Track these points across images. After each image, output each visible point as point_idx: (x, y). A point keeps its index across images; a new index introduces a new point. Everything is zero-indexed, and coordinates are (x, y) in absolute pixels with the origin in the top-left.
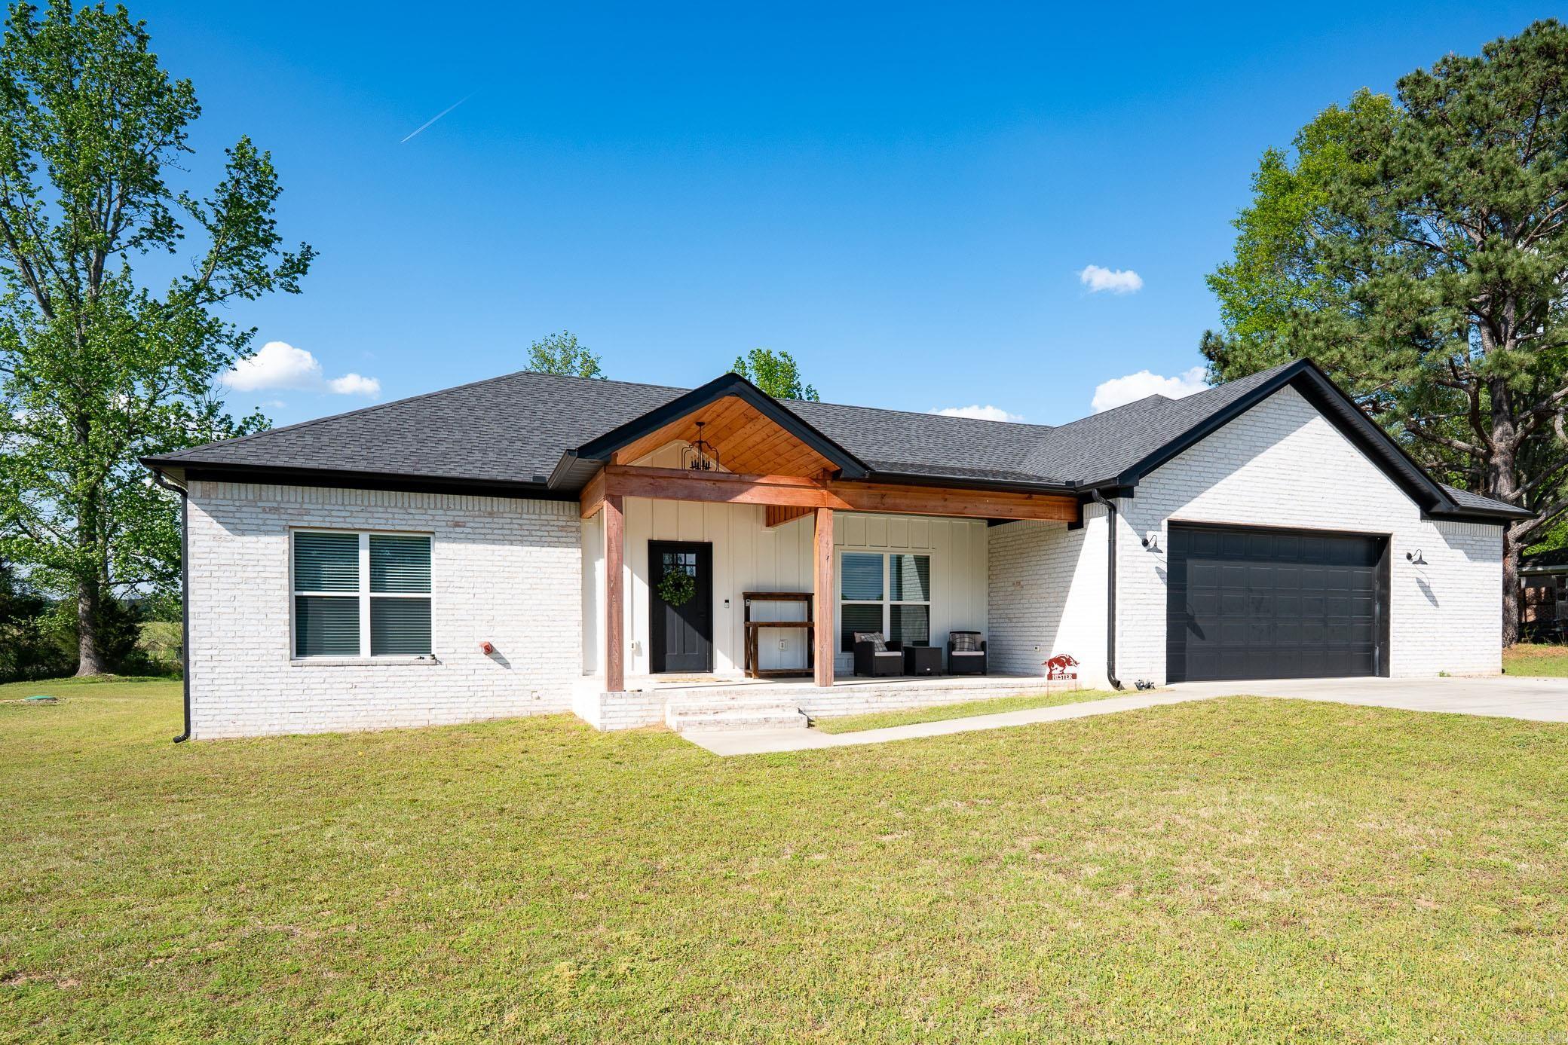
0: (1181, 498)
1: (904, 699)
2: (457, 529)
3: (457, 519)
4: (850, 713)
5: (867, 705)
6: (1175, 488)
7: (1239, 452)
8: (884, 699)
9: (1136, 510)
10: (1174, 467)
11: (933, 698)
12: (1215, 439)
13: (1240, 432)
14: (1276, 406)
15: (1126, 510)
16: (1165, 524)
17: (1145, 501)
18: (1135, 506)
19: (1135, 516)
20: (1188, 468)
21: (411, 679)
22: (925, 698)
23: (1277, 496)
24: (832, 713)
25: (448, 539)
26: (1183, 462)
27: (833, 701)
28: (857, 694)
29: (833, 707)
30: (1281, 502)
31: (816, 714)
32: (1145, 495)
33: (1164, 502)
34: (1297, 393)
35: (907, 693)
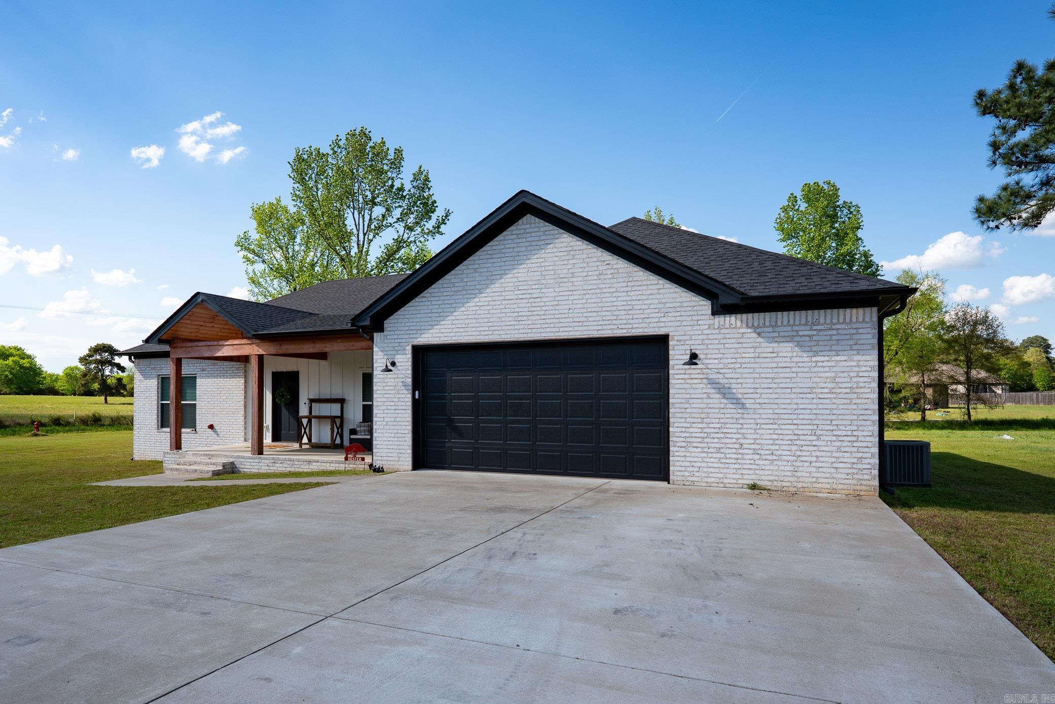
0: (423, 328)
1: (286, 466)
2: (204, 372)
3: (204, 367)
4: (260, 471)
5: (267, 468)
6: (418, 320)
7: (475, 283)
8: (276, 465)
9: (386, 341)
10: (417, 304)
11: (302, 467)
12: (453, 277)
13: (477, 266)
14: (515, 237)
15: (379, 341)
16: (409, 349)
17: (393, 333)
18: (386, 337)
19: (386, 345)
20: (429, 303)
21: (189, 439)
22: (298, 466)
23: (517, 314)
24: (252, 470)
25: (202, 377)
26: (425, 299)
27: (252, 464)
28: (263, 461)
29: (252, 467)
30: (520, 318)
31: (244, 470)
32: (394, 329)
33: (408, 332)
34: (537, 220)
35: (288, 462)
